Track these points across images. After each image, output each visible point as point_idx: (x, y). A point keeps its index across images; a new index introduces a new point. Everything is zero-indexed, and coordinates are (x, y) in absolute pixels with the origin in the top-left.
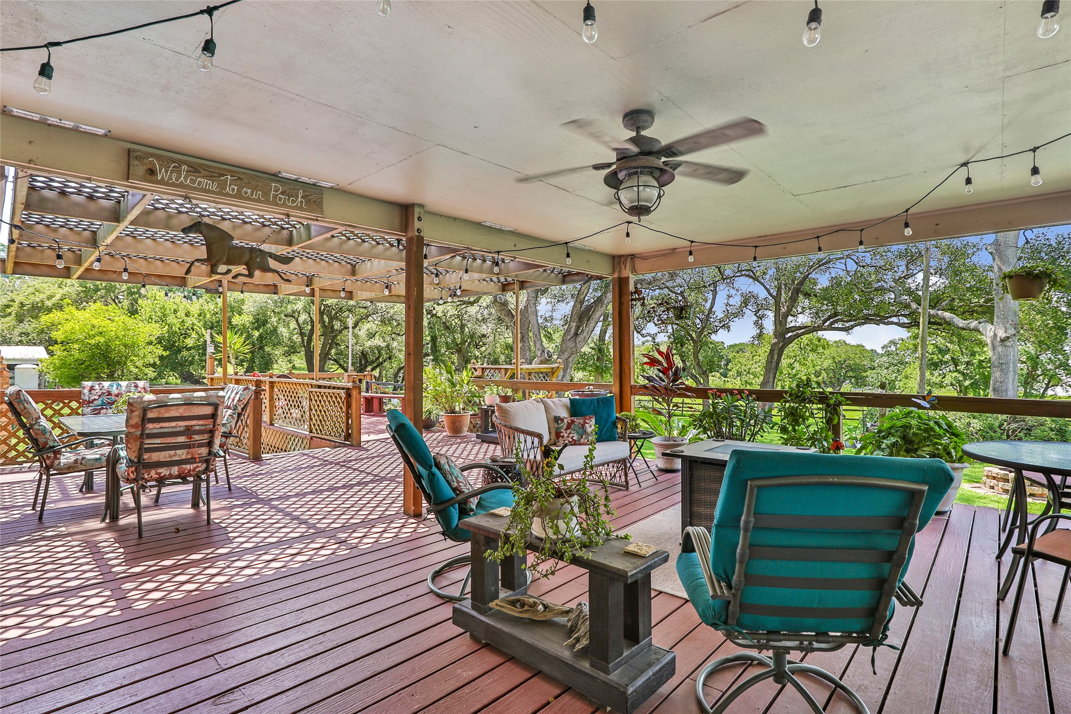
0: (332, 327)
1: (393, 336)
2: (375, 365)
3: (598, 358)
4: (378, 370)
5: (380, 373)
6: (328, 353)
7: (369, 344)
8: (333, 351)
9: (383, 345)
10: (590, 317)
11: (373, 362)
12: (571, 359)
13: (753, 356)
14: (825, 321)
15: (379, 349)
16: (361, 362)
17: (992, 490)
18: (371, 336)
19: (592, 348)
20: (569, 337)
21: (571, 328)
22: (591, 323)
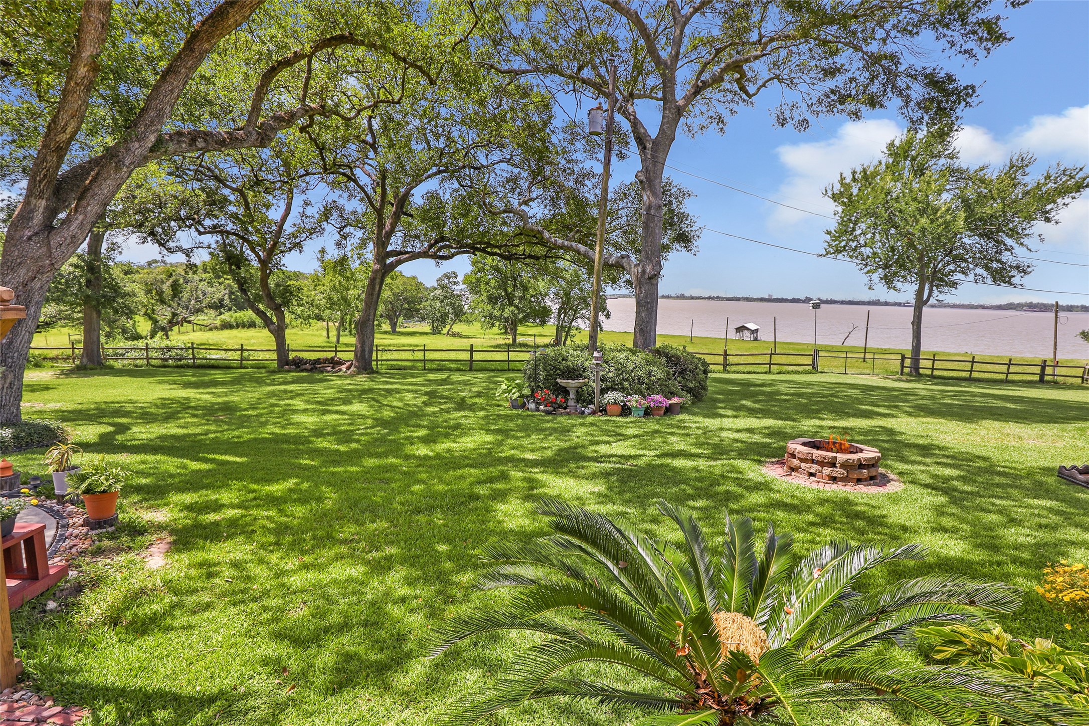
3: (89, 282)
10: (87, 189)
12: (37, 284)
13: (316, 285)
14: (431, 246)
17: (812, 478)
19: (76, 266)
20: (28, 233)
21: (32, 211)
22: (88, 205)
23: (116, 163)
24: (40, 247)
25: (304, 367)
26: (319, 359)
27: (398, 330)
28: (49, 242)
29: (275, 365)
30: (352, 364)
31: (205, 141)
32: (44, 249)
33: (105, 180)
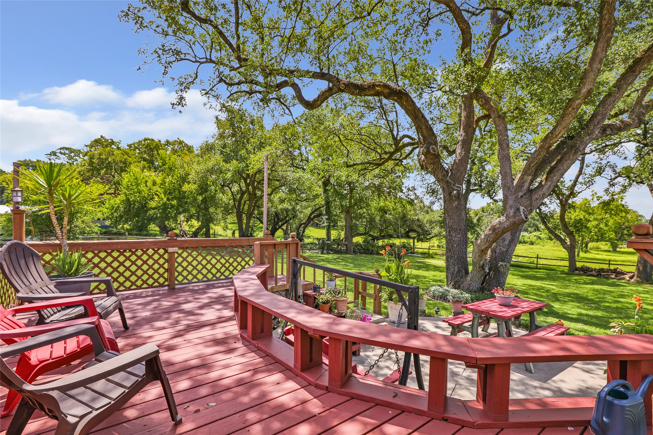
0: (255, 194)
1: (297, 201)
2: (284, 222)
4: (285, 225)
5: (287, 227)
6: (253, 213)
7: (280, 207)
8: (256, 212)
9: (290, 207)
10: (554, 168)
11: (282, 220)
15: (287, 210)
16: (274, 219)
18: (282, 201)
20: (521, 194)
21: (524, 182)
22: (554, 176)
23: (575, 150)
24: (527, 201)
25: (591, 273)
26: (603, 269)
27: (618, 249)
28: (531, 198)
29: (566, 269)
30: (634, 276)
31: (611, 130)
32: (529, 202)
33: (566, 161)
